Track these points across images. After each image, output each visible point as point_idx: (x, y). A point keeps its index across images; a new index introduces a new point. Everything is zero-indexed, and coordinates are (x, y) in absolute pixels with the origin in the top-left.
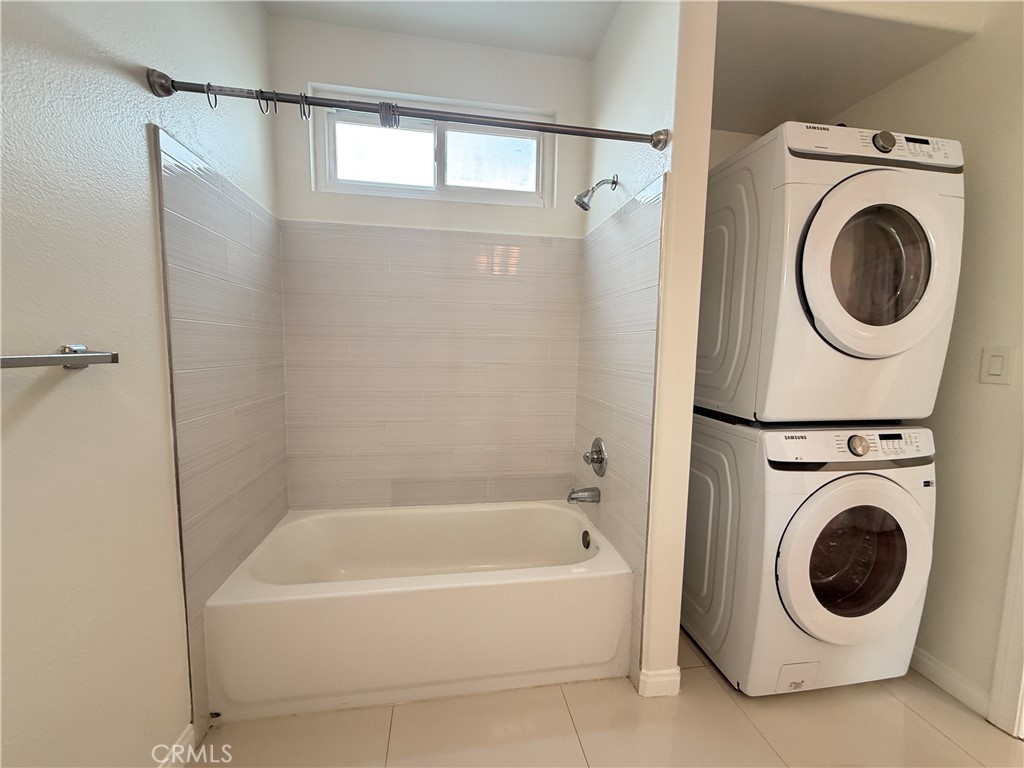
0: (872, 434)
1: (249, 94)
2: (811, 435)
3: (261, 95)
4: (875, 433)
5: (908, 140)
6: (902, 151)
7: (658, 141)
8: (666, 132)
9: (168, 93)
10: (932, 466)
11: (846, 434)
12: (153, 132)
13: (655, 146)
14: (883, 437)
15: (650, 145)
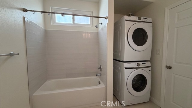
0: (140, 63)
1: (40, 12)
2: (131, 63)
3: (42, 12)
4: (141, 63)
5: (143, 18)
6: (142, 20)
7: (106, 18)
8: (107, 17)
9: (27, 12)
10: (150, 67)
11: (137, 63)
12: (24, 18)
13: (106, 19)
14: (142, 63)
15: (105, 19)
